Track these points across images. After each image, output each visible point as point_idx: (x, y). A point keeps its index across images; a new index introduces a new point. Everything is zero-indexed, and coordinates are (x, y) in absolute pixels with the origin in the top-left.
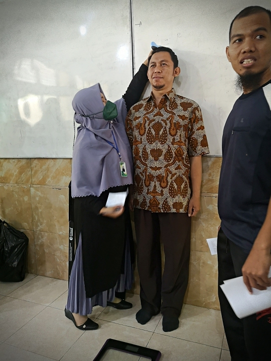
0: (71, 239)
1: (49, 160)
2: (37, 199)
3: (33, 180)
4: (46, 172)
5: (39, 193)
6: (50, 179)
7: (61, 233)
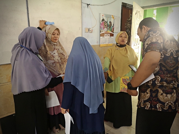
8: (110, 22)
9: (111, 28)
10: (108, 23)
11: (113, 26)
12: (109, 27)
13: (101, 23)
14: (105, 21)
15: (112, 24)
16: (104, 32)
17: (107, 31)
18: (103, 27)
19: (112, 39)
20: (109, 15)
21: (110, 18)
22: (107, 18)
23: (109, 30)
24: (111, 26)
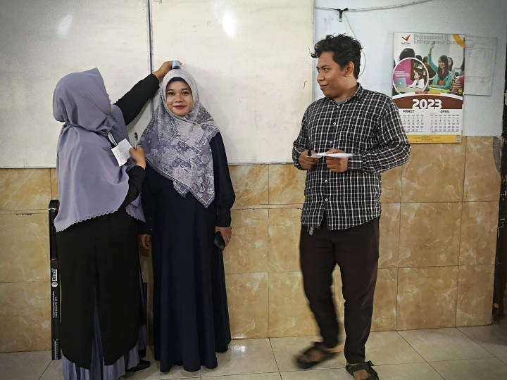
0: (55, 285)
1: (9, 171)
4: (3, 189)
6: (10, 200)
7: (31, 280)
8: (444, 59)
10: (431, 63)
13: (398, 63)
14: (419, 57)
15: (456, 65)
16: (413, 94)
17: (427, 90)
18: (408, 75)
19: (451, 119)
20: (439, 35)
21: (445, 43)
22: (429, 46)
23: (438, 84)
24: (448, 74)
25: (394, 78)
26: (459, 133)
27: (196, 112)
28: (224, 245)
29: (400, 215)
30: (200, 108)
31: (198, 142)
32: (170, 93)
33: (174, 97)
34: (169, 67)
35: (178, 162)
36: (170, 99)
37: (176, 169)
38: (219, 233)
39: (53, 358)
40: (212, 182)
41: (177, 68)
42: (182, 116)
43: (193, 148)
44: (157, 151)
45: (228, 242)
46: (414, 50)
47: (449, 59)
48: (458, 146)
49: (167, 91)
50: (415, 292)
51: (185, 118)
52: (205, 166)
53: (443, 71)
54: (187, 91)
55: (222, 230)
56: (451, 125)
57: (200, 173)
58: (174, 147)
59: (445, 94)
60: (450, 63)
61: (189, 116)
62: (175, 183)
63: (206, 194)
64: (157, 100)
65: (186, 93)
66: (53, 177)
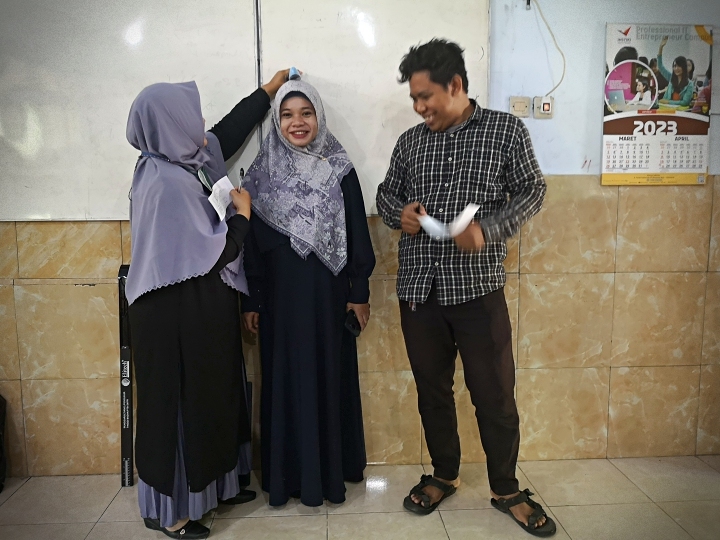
0: (126, 384)
1: (66, 225)
2: (33, 309)
3: (22, 269)
4: (58, 250)
5: (38, 297)
6: (67, 265)
7: (94, 376)
8: (680, 62)
9: (688, 93)
10: (662, 68)
11: (703, 79)
12: (668, 89)
13: (612, 68)
14: (644, 59)
15: (699, 72)
16: (635, 114)
17: (655, 107)
18: (627, 86)
19: (691, 150)
20: (674, 28)
21: (683, 37)
22: (660, 42)
23: (672, 99)
24: (687, 83)
25: (607, 89)
26: (704, 170)
27: (322, 141)
28: (360, 329)
29: (614, 291)
30: (327, 136)
31: (324, 182)
32: (285, 113)
33: (290, 120)
34: (285, 77)
35: (296, 211)
36: (285, 122)
37: (293, 221)
38: (352, 312)
39: (123, 485)
40: (344, 239)
41: (295, 77)
42: (303, 147)
43: (317, 191)
44: (267, 196)
45: (365, 325)
46: (637, 49)
47: (688, 62)
48: (702, 189)
49: (281, 111)
50: (635, 403)
51: (306, 150)
52: (334, 216)
53: (680, 80)
54: (310, 110)
55: (357, 308)
56: (691, 159)
57: (327, 226)
58: (291, 189)
59: (682, 113)
60: (689, 68)
61: (311, 146)
62: (292, 240)
63: (334, 256)
64: (267, 125)
65: (307, 113)
66: (125, 234)
